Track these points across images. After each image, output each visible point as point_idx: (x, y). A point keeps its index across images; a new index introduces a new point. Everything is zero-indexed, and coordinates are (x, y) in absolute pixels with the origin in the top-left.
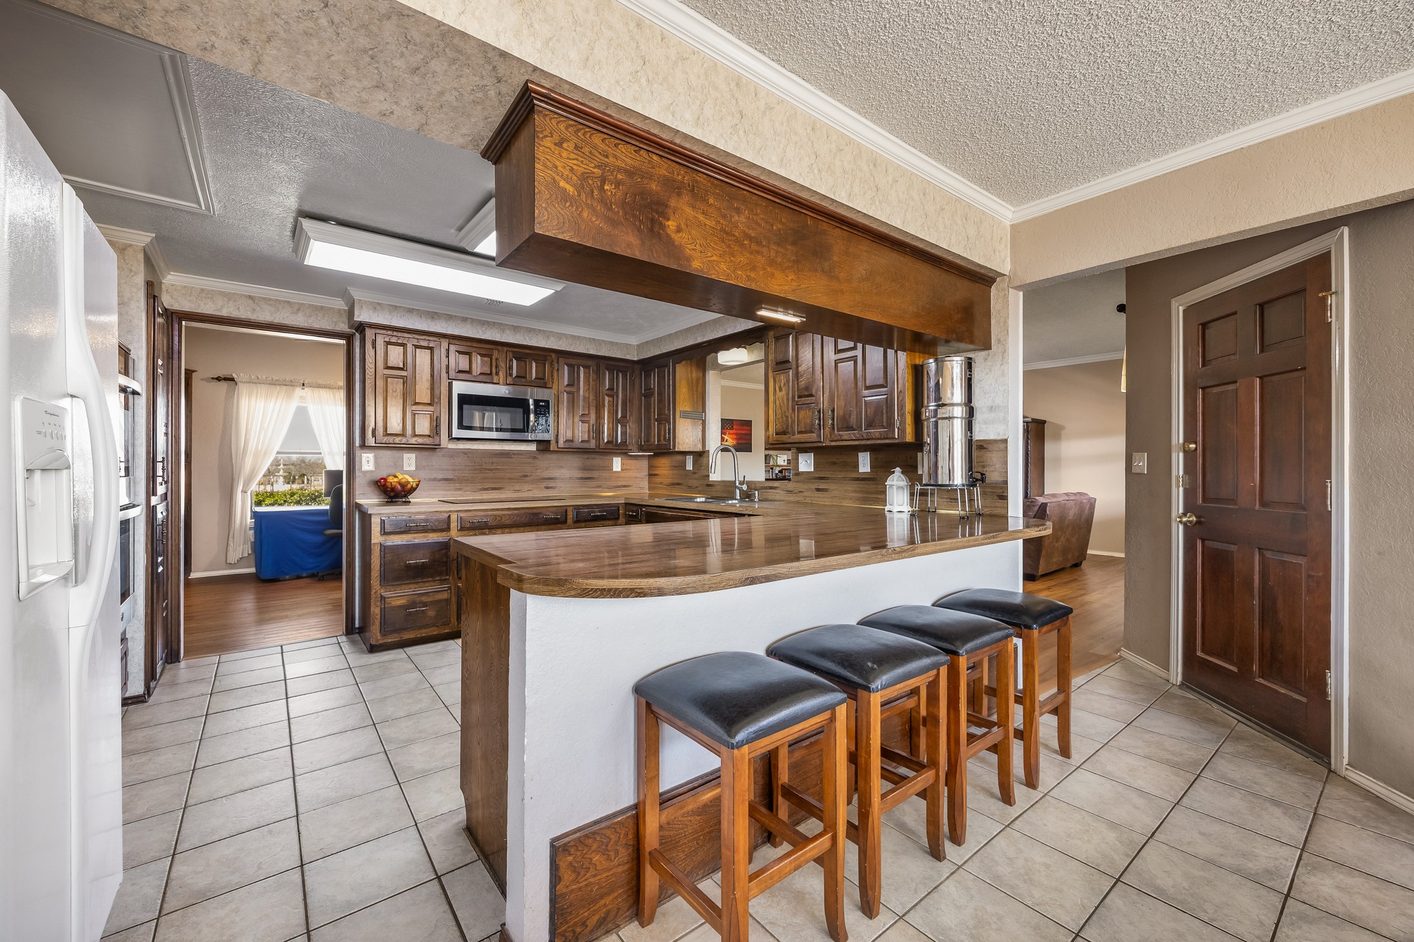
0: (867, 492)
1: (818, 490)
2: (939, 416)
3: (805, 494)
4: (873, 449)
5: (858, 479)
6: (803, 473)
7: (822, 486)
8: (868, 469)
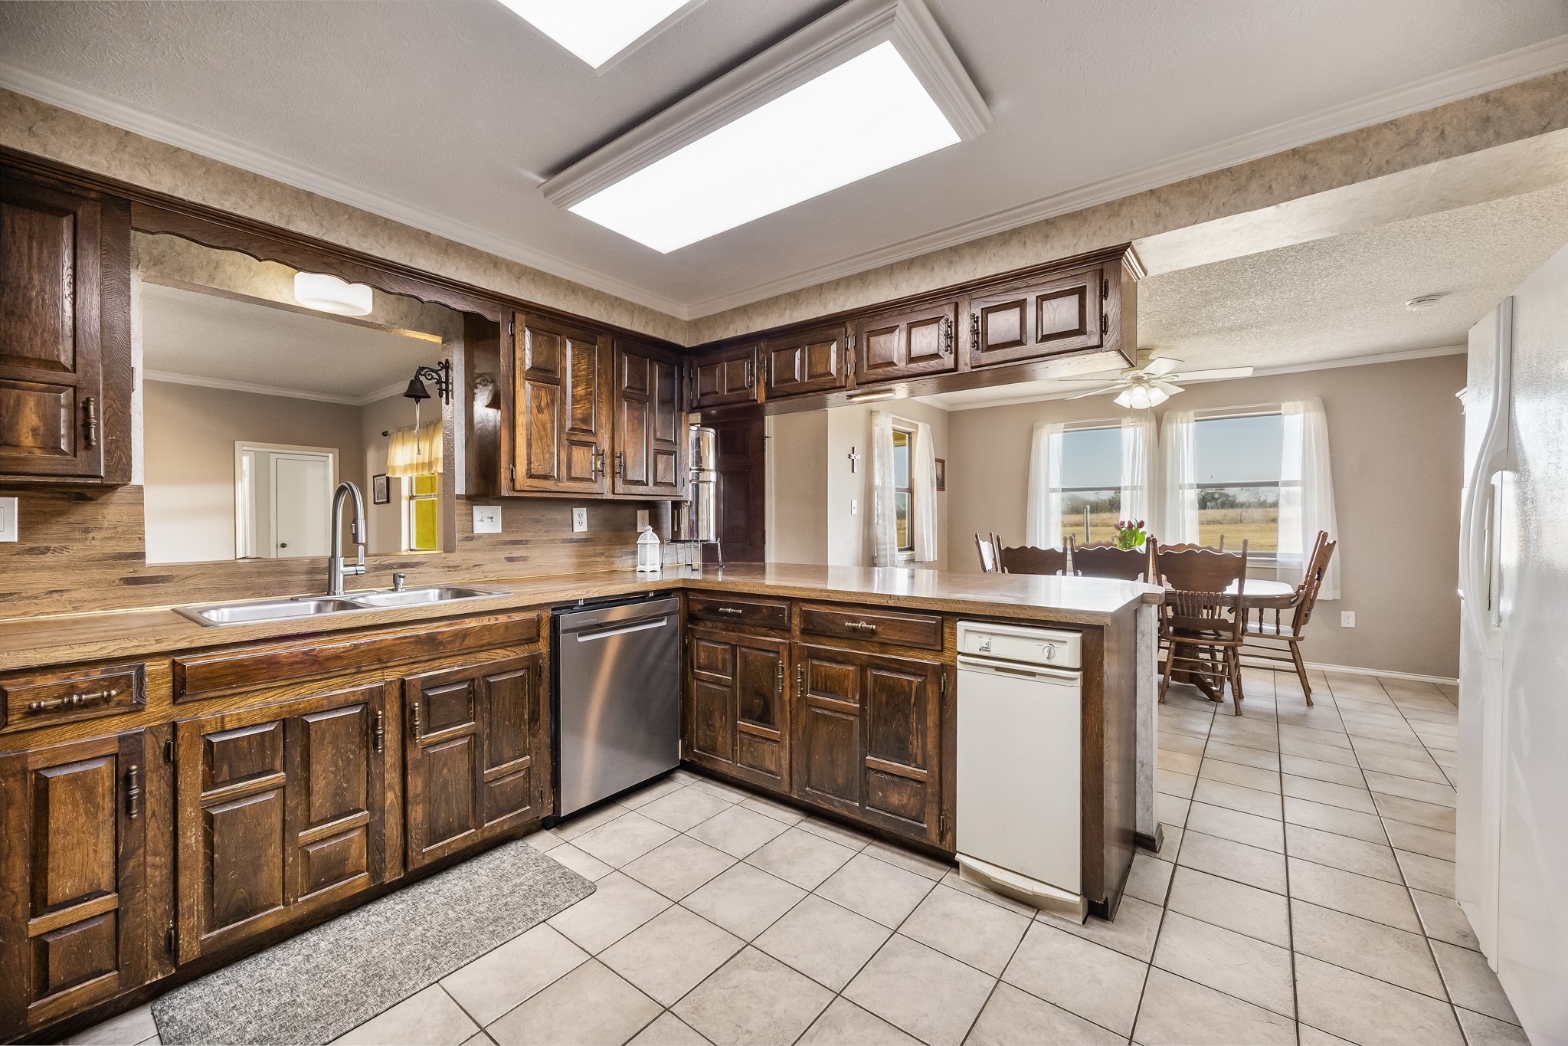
0: (583, 556)
1: (510, 560)
2: (700, 480)
3: (485, 568)
4: (593, 503)
5: (571, 541)
6: (481, 536)
7: (516, 554)
8: (584, 528)
